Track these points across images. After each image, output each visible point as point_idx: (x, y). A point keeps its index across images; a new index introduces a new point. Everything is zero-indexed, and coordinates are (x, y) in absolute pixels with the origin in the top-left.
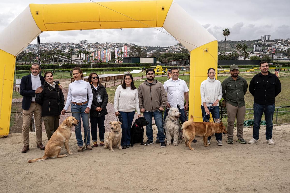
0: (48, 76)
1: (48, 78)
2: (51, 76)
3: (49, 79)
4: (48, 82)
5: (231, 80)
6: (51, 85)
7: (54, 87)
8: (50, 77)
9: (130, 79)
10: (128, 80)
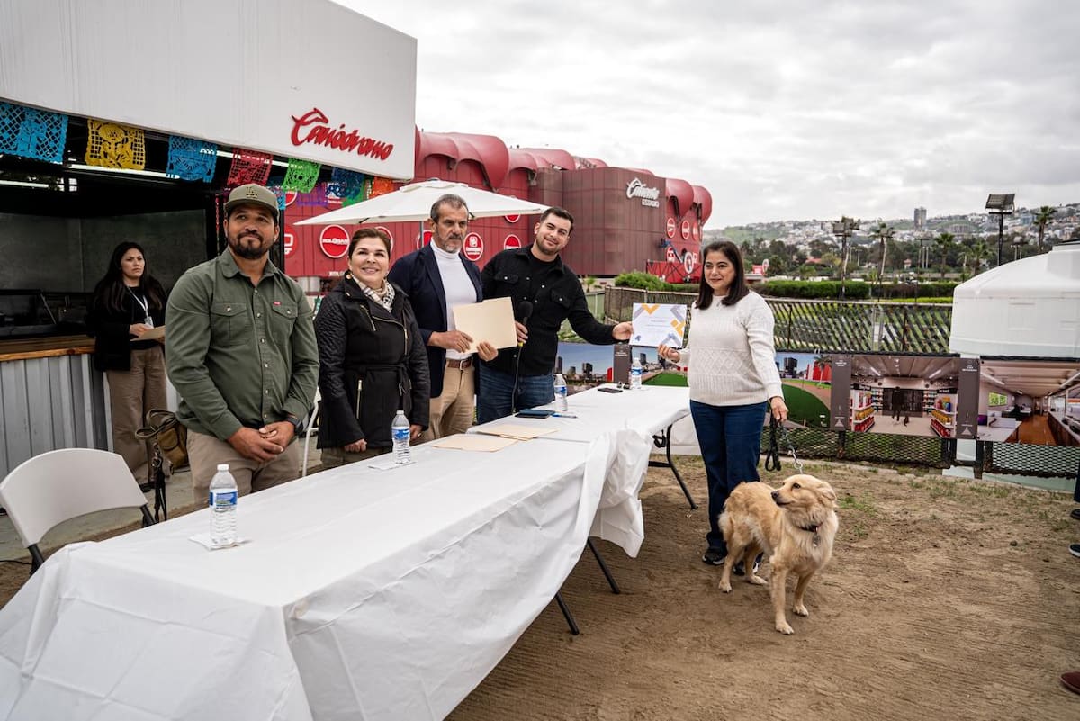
0: (364, 252)
1: (362, 258)
2: (378, 254)
3: (367, 266)
4: (361, 280)
5: (230, 274)
6: (376, 297)
7: (387, 306)
8: (371, 258)
9: (723, 266)
10: (714, 270)
